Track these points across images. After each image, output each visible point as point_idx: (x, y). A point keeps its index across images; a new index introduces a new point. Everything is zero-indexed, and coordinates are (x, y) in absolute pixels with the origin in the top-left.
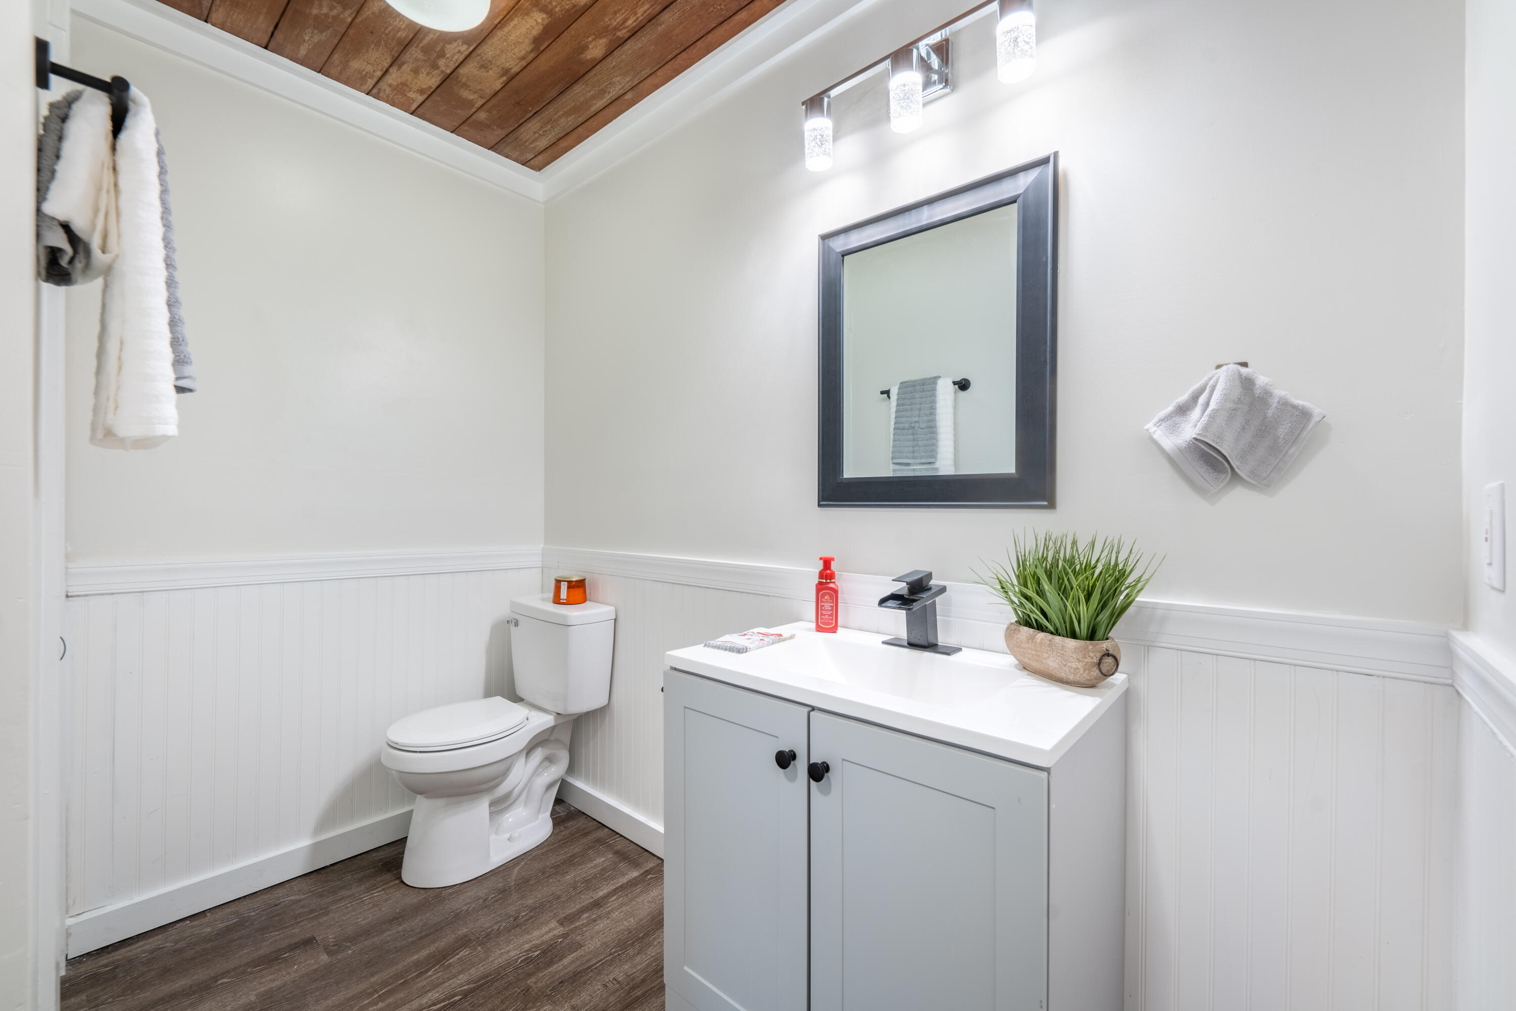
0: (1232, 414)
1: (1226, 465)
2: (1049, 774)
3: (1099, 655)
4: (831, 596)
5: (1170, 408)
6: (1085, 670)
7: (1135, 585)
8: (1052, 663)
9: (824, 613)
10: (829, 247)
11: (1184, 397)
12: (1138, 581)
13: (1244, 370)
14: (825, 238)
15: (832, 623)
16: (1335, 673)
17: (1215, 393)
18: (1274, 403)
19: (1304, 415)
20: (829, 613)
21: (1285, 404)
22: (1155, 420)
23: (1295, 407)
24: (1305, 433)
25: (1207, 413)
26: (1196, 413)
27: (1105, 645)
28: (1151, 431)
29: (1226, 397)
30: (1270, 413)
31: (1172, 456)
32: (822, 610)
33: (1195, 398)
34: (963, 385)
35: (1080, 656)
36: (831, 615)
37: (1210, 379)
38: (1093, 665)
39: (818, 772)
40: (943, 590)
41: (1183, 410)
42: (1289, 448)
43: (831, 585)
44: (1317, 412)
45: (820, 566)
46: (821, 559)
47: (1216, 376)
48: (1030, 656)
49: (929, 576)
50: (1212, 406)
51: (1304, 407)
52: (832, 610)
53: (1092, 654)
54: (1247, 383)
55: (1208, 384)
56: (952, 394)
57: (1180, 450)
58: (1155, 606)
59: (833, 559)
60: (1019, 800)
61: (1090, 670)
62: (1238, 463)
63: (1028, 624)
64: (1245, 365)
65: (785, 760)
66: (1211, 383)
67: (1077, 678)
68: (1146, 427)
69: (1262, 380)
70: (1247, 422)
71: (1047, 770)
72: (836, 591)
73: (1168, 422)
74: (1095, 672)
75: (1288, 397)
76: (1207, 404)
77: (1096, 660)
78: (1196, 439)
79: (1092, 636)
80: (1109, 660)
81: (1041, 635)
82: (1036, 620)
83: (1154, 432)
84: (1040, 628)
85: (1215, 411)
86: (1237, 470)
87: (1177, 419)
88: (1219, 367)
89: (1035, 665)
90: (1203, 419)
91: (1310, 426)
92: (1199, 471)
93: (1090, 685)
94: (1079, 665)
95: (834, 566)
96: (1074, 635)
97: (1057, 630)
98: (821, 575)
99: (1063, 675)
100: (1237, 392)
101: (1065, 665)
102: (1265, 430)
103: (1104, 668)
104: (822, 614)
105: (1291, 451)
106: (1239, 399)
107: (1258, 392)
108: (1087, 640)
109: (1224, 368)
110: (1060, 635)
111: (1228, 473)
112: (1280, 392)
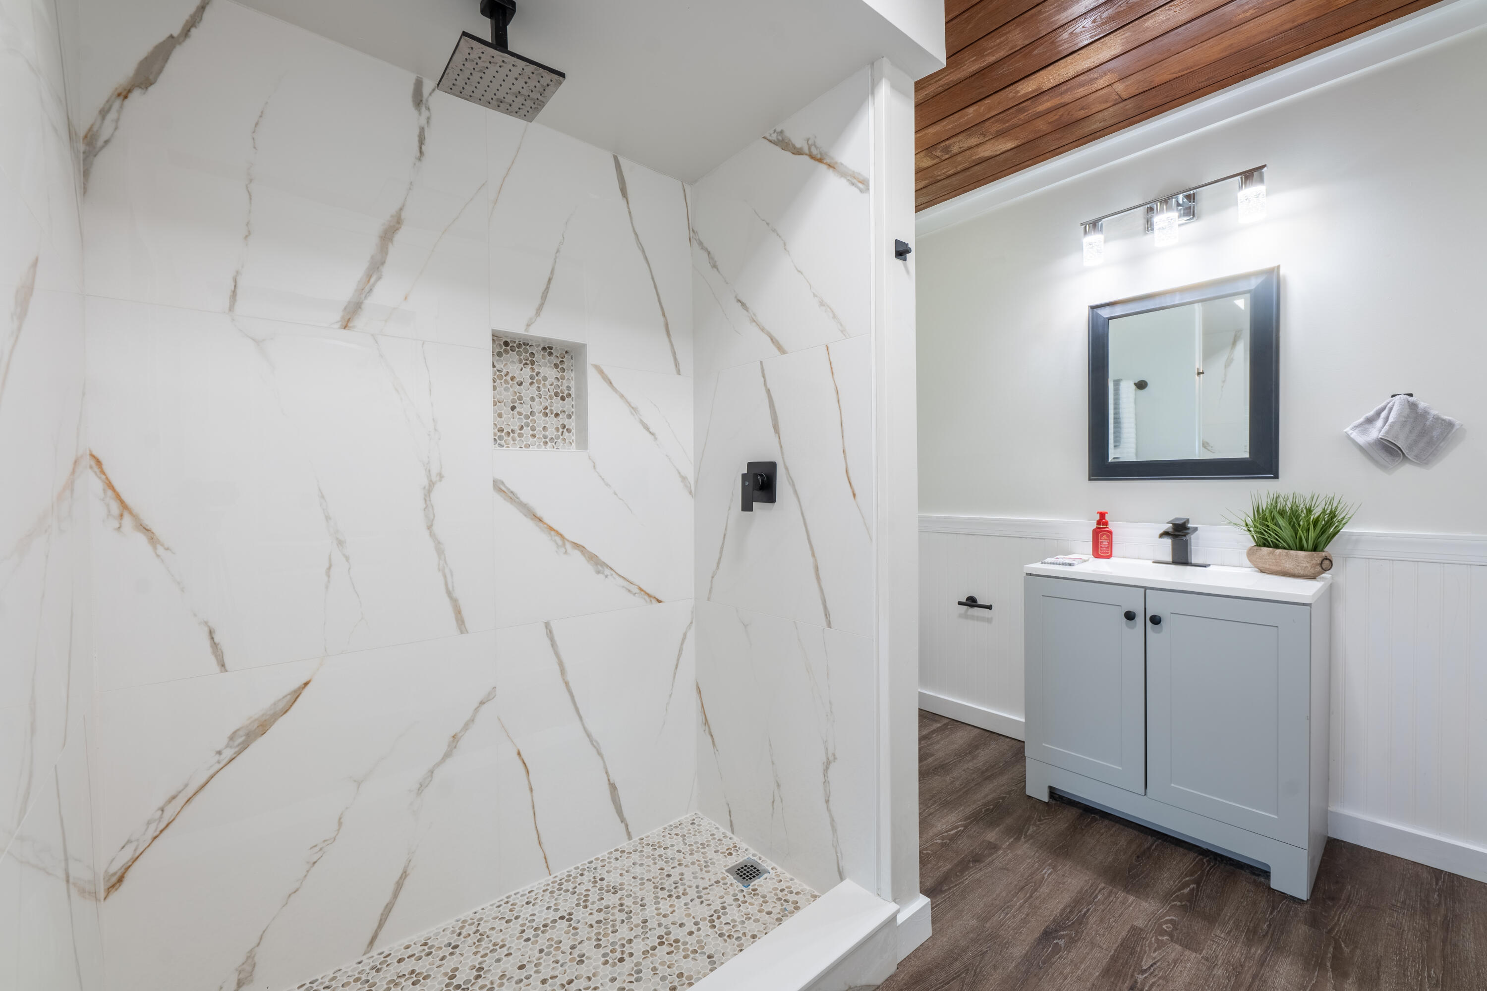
0: (1403, 424)
1: (1400, 452)
2: (1311, 607)
3: (1321, 559)
4: (1108, 536)
5: (1362, 420)
6: (1312, 568)
7: (1342, 521)
8: (1288, 565)
9: (1103, 546)
10: (1097, 313)
11: (1371, 413)
12: (1343, 518)
13: (1410, 399)
14: (1093, 308)
15: (1108, 553)
16: (1469, 566)
17: (1393, 411)
18: (1431, 418)
19: (1450, 425)
20: (1107, 546)
21: (1437, 419)
22: (1351, 426)
23: (1444, 420)
24: (1450, 435)
25: (1387, 424)
26: (1379, 423)
27: (1324, 554)
28: (1349, 433)
29: (1399, 414)
30: (1428, 423)
31: (1364, 447)
32: (1101, 544)
33: (1378, 414)
34: (1141, 385)
35: (1308, 560)
36: (1108, 547)
37: (1388, 403)
38: (1317, 564)
39: (1156, 620)
40: (1196, 529)
41: (1370, 421)
42: (1441, 443)
43: (1107, 529)
44: (1457, 422)
45: (1098, 517)
46: (1098, 513)
47: (1393, 401)
48: (1270, 563)
49: (1188, 521)
50: (1391, 419)
51: (1449, 420)
52: (1108, 544)
53: (1316, 559)
54: (1413, 406)
55: (1386, 406)
56: (1134, 392)
57: (1370, 444)
58: (1351, 534)
59: (1107, 513)
60: (1293, 620)
61: (1315, 567)
62: (1407, 451)
63: (1266, 544)
64: (1411, 395)
65: (1130, 616)
66: (1389, 405)
67: (1306, 573)
68: (1345, 431)
69: (1422, 405)
70: (1413, 428)
71: (1309, 605)
72: (1111, 532)
73: (1361, 428)
74: (1319, 569)
75: (1440, 414)
76: (1387, 418)
77: (1319, 562)
78: (1381, 438)
79: (1315, 549)
80: (1327, 562)
81: (1278, 551)
82: (1272, 541)
83: (1351, 434)
84: (1276, 546)
85: (1393, 424)
86: (1407, 455)
87: (1367, 426)
88: (1393, 396)
89: (1274, 568)
90: (1385, 427)
91: (1454, 431)
92: (1382, 456)
93: (1313, 577)
94: (1308, 565)
95: (1107, 517)
96: (1302, 548)
97: (1289, 546)
98: (1099, 523)
99: (1296, 572)
100: (1407, 411)
101: (1298, 566)
102: (1424, 432)
103: (1324, 566)
104: (1101, 547)
105: (1441, 445)
106: (1408, 415)
107: (1420, 411)
108: (1311, 551)
109: (1397, 397)
110: (1292, 550)
111: (1400, 456)
112: (1434, 412)
